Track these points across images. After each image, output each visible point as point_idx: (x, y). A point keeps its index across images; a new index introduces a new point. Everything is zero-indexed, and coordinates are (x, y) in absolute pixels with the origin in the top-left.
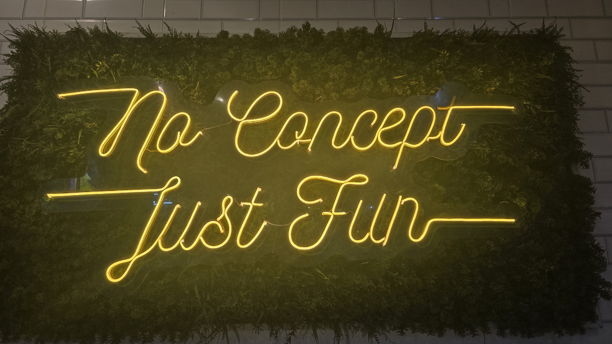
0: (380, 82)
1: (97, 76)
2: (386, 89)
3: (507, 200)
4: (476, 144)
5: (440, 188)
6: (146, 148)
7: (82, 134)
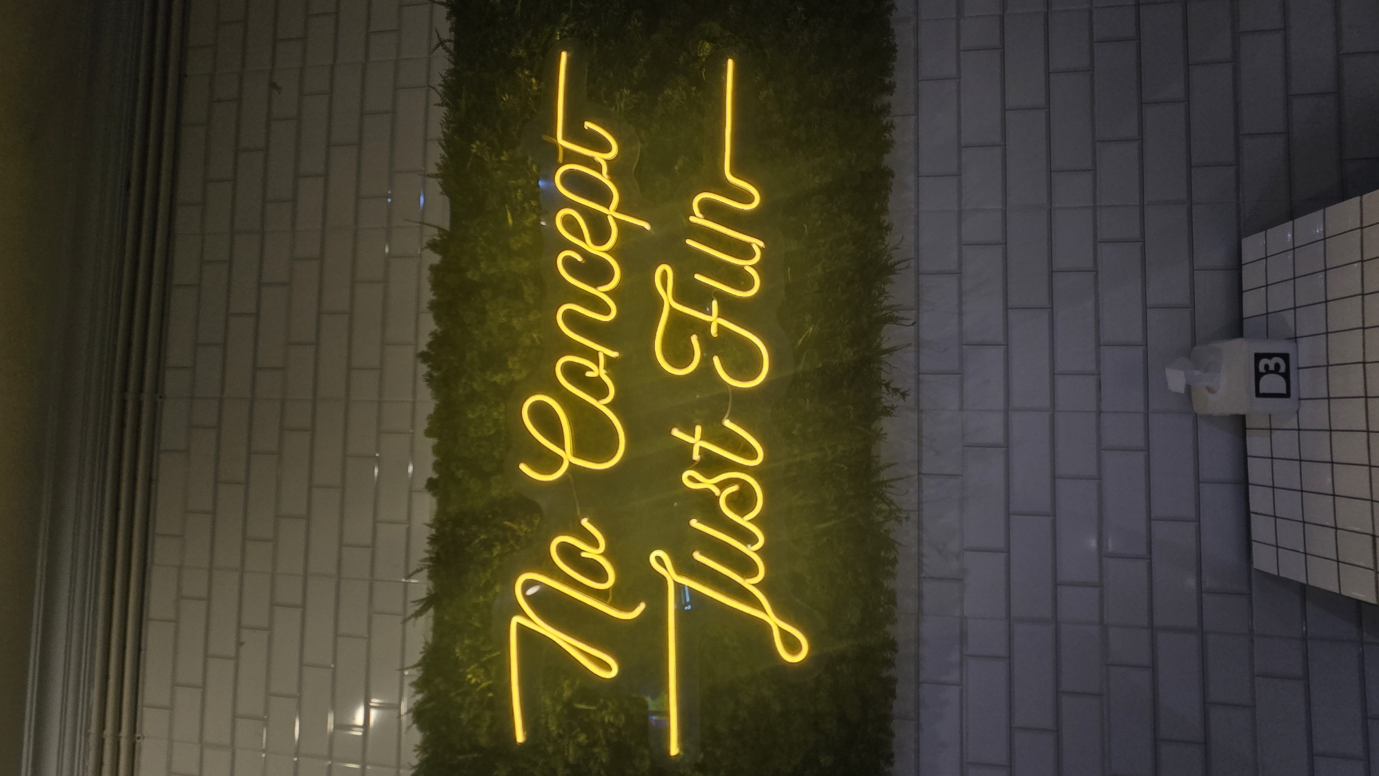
0: (516, 246)
1: (490, 682)
2: (527, 239)
3: (701, 69)
4: (616, 109)
5: (680, 162)
6: (606, 603)
7: (581, 702)
